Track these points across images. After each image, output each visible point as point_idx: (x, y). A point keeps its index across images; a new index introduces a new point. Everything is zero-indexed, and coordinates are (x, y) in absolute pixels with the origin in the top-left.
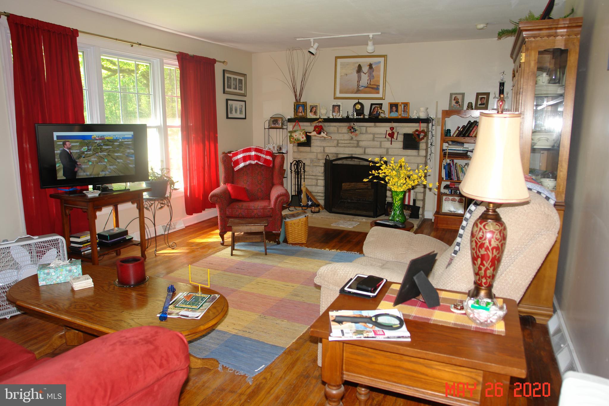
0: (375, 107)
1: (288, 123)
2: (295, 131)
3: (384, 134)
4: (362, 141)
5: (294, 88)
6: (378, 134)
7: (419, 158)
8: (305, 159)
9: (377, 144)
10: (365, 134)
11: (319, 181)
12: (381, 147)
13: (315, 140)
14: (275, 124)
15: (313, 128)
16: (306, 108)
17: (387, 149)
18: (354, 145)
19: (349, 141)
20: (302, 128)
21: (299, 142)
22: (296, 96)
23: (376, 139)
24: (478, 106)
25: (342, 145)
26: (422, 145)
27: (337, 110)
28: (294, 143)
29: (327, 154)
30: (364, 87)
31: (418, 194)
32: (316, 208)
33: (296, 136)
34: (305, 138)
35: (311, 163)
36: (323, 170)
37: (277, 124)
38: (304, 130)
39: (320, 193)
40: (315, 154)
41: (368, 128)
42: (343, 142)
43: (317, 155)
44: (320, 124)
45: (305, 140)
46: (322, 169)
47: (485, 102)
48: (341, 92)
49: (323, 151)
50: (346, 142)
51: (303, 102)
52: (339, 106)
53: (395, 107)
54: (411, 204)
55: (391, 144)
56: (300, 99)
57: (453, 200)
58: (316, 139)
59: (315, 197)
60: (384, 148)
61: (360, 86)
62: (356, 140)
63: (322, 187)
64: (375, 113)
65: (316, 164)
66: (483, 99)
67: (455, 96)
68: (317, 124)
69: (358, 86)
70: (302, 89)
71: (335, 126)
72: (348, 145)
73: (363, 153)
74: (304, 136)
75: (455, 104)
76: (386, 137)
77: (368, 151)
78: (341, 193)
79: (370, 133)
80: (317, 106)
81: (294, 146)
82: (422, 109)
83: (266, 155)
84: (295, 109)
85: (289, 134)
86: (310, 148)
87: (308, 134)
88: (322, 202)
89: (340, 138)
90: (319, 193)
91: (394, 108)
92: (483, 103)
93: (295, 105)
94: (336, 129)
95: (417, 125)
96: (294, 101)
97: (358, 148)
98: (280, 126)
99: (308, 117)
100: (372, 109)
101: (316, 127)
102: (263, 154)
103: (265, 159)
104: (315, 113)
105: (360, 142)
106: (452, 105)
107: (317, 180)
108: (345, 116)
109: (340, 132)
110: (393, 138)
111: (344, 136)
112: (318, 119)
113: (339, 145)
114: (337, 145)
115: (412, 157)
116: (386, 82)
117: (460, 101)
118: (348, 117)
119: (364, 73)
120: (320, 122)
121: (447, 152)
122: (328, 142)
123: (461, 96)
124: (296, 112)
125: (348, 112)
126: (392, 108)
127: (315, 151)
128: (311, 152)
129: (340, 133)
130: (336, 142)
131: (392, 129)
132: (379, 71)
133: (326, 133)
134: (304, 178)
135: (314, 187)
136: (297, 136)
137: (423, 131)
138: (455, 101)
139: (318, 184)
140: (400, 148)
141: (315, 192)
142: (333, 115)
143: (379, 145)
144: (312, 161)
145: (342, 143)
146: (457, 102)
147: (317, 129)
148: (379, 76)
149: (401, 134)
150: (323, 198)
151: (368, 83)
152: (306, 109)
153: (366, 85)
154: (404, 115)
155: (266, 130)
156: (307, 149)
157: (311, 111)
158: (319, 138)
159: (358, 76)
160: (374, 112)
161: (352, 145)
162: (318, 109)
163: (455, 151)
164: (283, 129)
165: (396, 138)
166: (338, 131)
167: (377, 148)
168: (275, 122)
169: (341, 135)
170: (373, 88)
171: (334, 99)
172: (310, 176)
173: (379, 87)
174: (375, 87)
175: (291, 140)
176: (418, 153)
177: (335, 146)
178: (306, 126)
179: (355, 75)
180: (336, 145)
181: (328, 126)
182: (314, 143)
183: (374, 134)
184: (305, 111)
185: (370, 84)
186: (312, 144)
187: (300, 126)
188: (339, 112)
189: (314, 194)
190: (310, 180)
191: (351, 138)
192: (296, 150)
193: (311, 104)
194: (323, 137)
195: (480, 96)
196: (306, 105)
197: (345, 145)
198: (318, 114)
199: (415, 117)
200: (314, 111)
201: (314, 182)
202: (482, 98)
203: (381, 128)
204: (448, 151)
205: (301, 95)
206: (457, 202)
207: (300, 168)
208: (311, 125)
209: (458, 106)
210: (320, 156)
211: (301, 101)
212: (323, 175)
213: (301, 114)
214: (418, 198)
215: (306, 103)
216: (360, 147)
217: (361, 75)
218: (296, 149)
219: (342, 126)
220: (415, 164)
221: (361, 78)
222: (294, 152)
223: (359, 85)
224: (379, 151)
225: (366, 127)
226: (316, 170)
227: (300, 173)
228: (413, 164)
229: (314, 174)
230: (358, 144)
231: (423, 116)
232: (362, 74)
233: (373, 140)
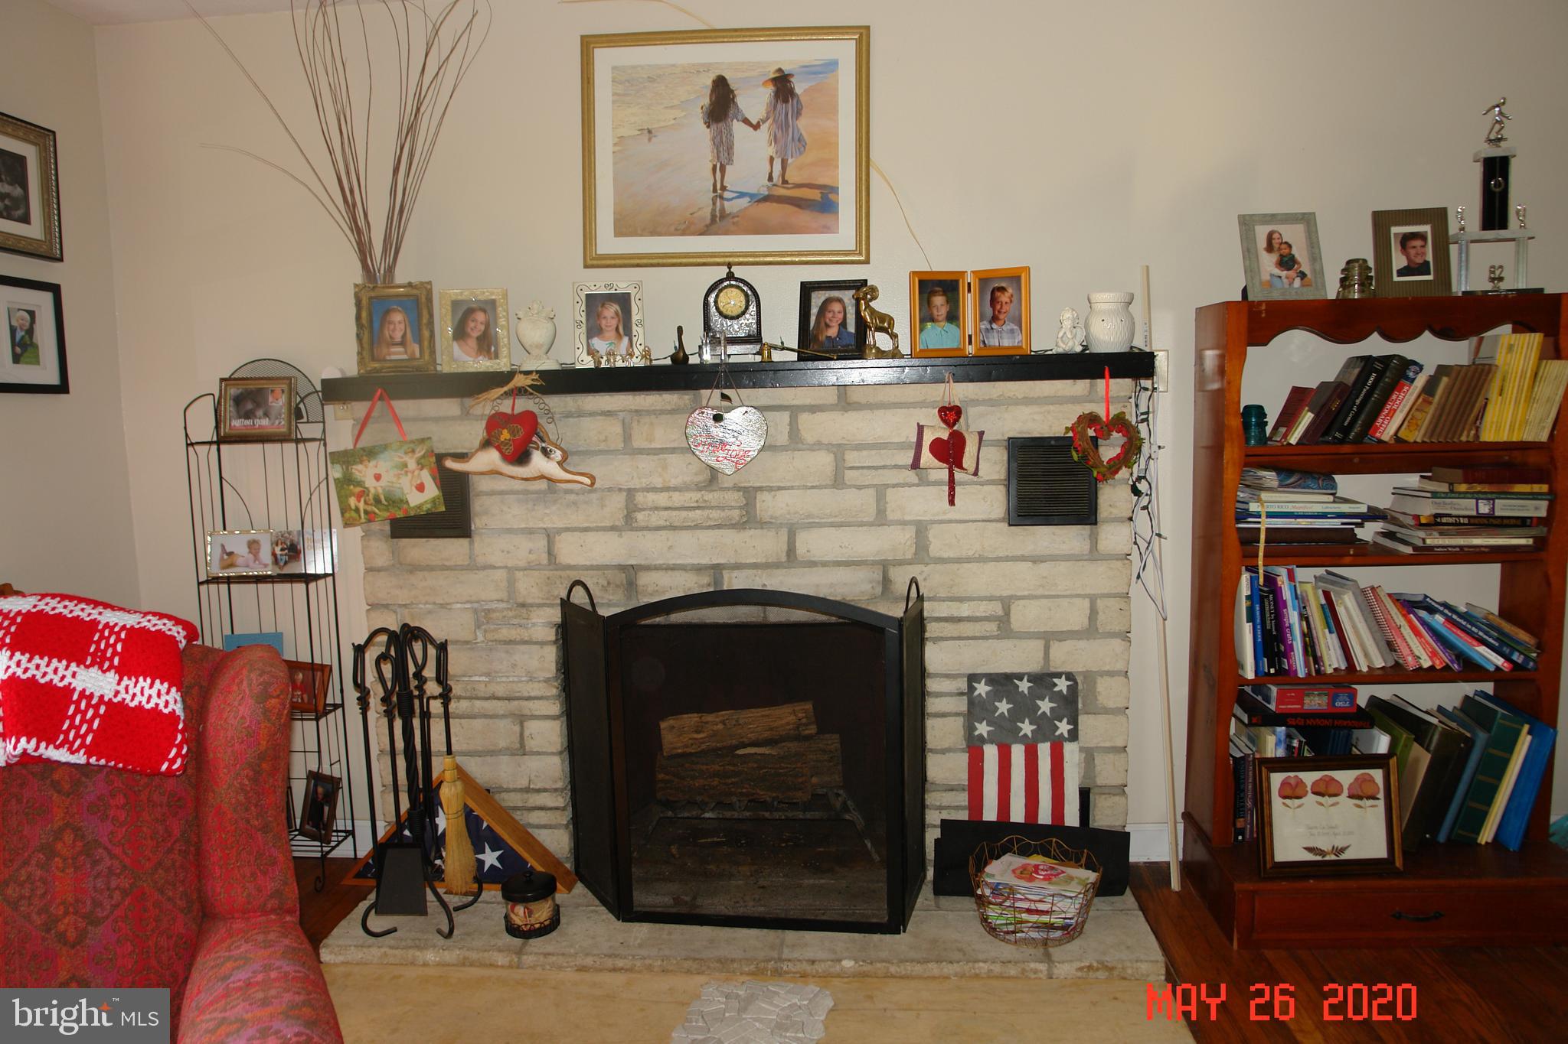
0: (827, 302)
1: (329, 409)
2: (371, 453)
3: (902, 446)
4: (770, 489)
5: (351, 207)
6: (859, 447)
7: (1101, 567)
8: (443, 606)
9: (860, 502)
10: (784, 449)
11: (532, 727)
12: (881, 519)
13: (497, 498)
14: (248, 415)
15: (477, 431)
16: (431, 315)
17: (921, 529)
18: (727, 513)
19: (696, 496)
20: (414, 431)
21: (400, 514)
22: (364, 250)
23: (849, 474)
24: (1396, 279)
25: (657, 519)
26: (1113, 497)
27: (614, 323)
28: (370, 521)
29: (575, 575)
30: (751, 196)
31: (1099, 759)
32: (533, 906)
33: (378, 477)
34: (432, 491)
35: (478, 626)
36: (553, 667)
37: (260, 413)
38: (422, 441)
39: (545, 790)
40: (500, 575)
41: (804, 418)
42: (661, 499)
43: (511, 583)
44: (523, 405)
45: (434, 501)
46: (547, 660)
47: (1430, 257)
48: (623, 228)
49: (544, 559)
50: (678, 499)
51: (410, 285)
52: (623, 301)
53: (944, 293)
54: (1072, 818)
55: (952, 502)
56: (390, 270)
57: (1322, 789)
58: (502, 493)
59: (517, 816)
60: (904, 523)
61: (726, 195)
62: (737, 488)
63: (557, 760)
64: (833, 332)
65: (505, 633)
66: (1418, 243)
67: (1268, 228)
68: (506, 407)
69: (719, 191)
70: (398, 214)
71: (608, 414)
72: (691, 514)
73: (784, 559)
74: (426, 477)
75: (1277, 271)
76: (916, 465)
77: (811, 543)
78: (661, 776)
79: (818, 446)
80: (493, 303)
81: (367, 535)
82: (1106, 300)
83: (123, 671)
84: (364, 321)
85: (336, 472)
86: (464, 542)
87: (450, 464)
88: (558, 841)
89: (644, 482)
90: (538, 791)
91: (939, 300)
92: (1419, 260)
93: (365, 302)
94: (614, 428)
95: (1080, 386)
96: (357, 276)
97: (752, 532)
98: (280, 425)
99: (446, 367)
100: (814, 311)
101: (495, 423)
102: (100, 661)
103: (117, 712)
104: (486, 344)
105: (760, 496)
106: (1266, 277)
107: (521, 719)
108: (662, 356)
109: (638, 442)
110: (960, 467)
111: (665, 467)
112: (510, 375)
113: (640, 516)
114: (629, 518)
115: (1063, 567)
116: (873, 173)
117: (1299, 252)
118: (680, 358)
119: (746, 121)
120: (520, 392)
121: (1263, 527)
122: (574, 503)
123: (1300, 228)
124: (372, 343)
125: (680, 330)
126: (929, 303)
127: (496, 559)
128: (473, 566)
129: (641, 451)
130: (618, 501)
131: (951, 414)
132: (832, 110)
133: (558, 455)
134: (447, 716)
135: (505, 759)
136: (383, 483)
137: (1120, 423)
138: (1274, 258)
139: (531, 745)
140: (993, 516)
141: (515, 790)
142: (591, 352)
143: (872, 510)
144: (483, 616)
145: (657, 508)
146: (1287, 262)
147: (505, 435)
148: (830, 143)
149: (995, 443)
150: (565, 817)
151: (770, 178)
152: (431, 323)
153: (758, 184)
154: (1004, 340)
155: (202, 450)
156: (450, 549)
157: (460, 334)
158: (518, 485)
159: (713, 140)
160: (828, 326)
161: (715, 514)
162: (502, 322)
163: (1303, 523)
164: (297, 441)
165: (972, 470)
166: (627, 438)
167: (862, 524)
168: (249, 406)
169: (646, 463)
170: (798, 203)
171: (586, 266)
172: (478, 703)
173: (831, 196)
174: (816, 195)
175: (352, 501)
176: (1094, 540)
177: (613, 528)
178: (437, 420)
179: (701, 134)
180: (620, 522)
181: (569, 415)
182: (487, 513)
183: (838, 451)
184: (426, 334)
185: (785, 182)
186: (477, 523)
187: (397, 420)
188: (628, 332)
189: (510, 800)
190: (478, 723)
191: (707, 474)
192: (380, 562)
193: (455, 293)
194: (542, 477)
195: (1396, 230)
196: (430, 300)
197: (677, 517)
198: (504, 351)
199: (1069, 343)
200: (475, 334)
201: (504, 733)
202: (1406, 240)
203: (880, 413)
204: (1265, 524)
205: (393, 245)
206: (1343, 798)
207: (420, 669)
208: (466, 414)
209: (1297, 282)
210: (529, 587)
211: (402, 276)
212: (554, 691)
213: (401, 349)
214: (1100, 781)
215: (426, 288)
216: (763, 525)
217: (730, 134)
218: (382, 550)
219: (649, 412)
220: (1077, 601)
221: (730, 149)
222: (370, 570)
223: (724, 188)
224: (870, 544)
225: (794, 411)
226: (514, 666)
227: (420, 697)
228: (1065, 602)
229: (500, 690)
230: (749, 506)
231: (1108, 338)
232: (738, 127)
233: (838, 482)
